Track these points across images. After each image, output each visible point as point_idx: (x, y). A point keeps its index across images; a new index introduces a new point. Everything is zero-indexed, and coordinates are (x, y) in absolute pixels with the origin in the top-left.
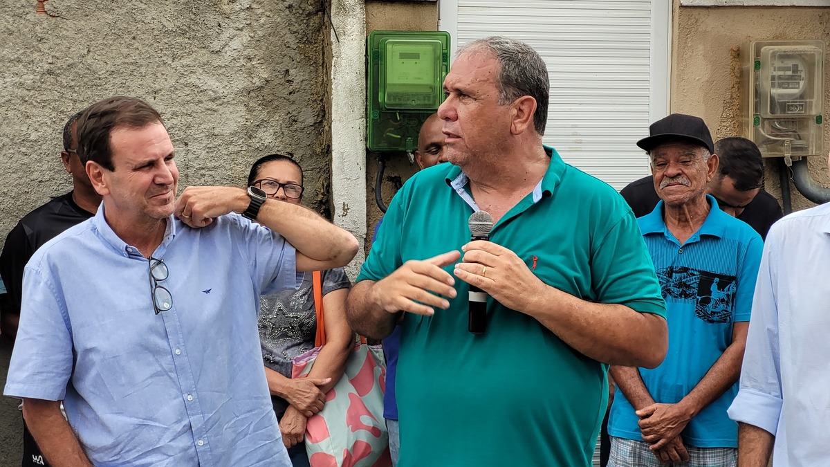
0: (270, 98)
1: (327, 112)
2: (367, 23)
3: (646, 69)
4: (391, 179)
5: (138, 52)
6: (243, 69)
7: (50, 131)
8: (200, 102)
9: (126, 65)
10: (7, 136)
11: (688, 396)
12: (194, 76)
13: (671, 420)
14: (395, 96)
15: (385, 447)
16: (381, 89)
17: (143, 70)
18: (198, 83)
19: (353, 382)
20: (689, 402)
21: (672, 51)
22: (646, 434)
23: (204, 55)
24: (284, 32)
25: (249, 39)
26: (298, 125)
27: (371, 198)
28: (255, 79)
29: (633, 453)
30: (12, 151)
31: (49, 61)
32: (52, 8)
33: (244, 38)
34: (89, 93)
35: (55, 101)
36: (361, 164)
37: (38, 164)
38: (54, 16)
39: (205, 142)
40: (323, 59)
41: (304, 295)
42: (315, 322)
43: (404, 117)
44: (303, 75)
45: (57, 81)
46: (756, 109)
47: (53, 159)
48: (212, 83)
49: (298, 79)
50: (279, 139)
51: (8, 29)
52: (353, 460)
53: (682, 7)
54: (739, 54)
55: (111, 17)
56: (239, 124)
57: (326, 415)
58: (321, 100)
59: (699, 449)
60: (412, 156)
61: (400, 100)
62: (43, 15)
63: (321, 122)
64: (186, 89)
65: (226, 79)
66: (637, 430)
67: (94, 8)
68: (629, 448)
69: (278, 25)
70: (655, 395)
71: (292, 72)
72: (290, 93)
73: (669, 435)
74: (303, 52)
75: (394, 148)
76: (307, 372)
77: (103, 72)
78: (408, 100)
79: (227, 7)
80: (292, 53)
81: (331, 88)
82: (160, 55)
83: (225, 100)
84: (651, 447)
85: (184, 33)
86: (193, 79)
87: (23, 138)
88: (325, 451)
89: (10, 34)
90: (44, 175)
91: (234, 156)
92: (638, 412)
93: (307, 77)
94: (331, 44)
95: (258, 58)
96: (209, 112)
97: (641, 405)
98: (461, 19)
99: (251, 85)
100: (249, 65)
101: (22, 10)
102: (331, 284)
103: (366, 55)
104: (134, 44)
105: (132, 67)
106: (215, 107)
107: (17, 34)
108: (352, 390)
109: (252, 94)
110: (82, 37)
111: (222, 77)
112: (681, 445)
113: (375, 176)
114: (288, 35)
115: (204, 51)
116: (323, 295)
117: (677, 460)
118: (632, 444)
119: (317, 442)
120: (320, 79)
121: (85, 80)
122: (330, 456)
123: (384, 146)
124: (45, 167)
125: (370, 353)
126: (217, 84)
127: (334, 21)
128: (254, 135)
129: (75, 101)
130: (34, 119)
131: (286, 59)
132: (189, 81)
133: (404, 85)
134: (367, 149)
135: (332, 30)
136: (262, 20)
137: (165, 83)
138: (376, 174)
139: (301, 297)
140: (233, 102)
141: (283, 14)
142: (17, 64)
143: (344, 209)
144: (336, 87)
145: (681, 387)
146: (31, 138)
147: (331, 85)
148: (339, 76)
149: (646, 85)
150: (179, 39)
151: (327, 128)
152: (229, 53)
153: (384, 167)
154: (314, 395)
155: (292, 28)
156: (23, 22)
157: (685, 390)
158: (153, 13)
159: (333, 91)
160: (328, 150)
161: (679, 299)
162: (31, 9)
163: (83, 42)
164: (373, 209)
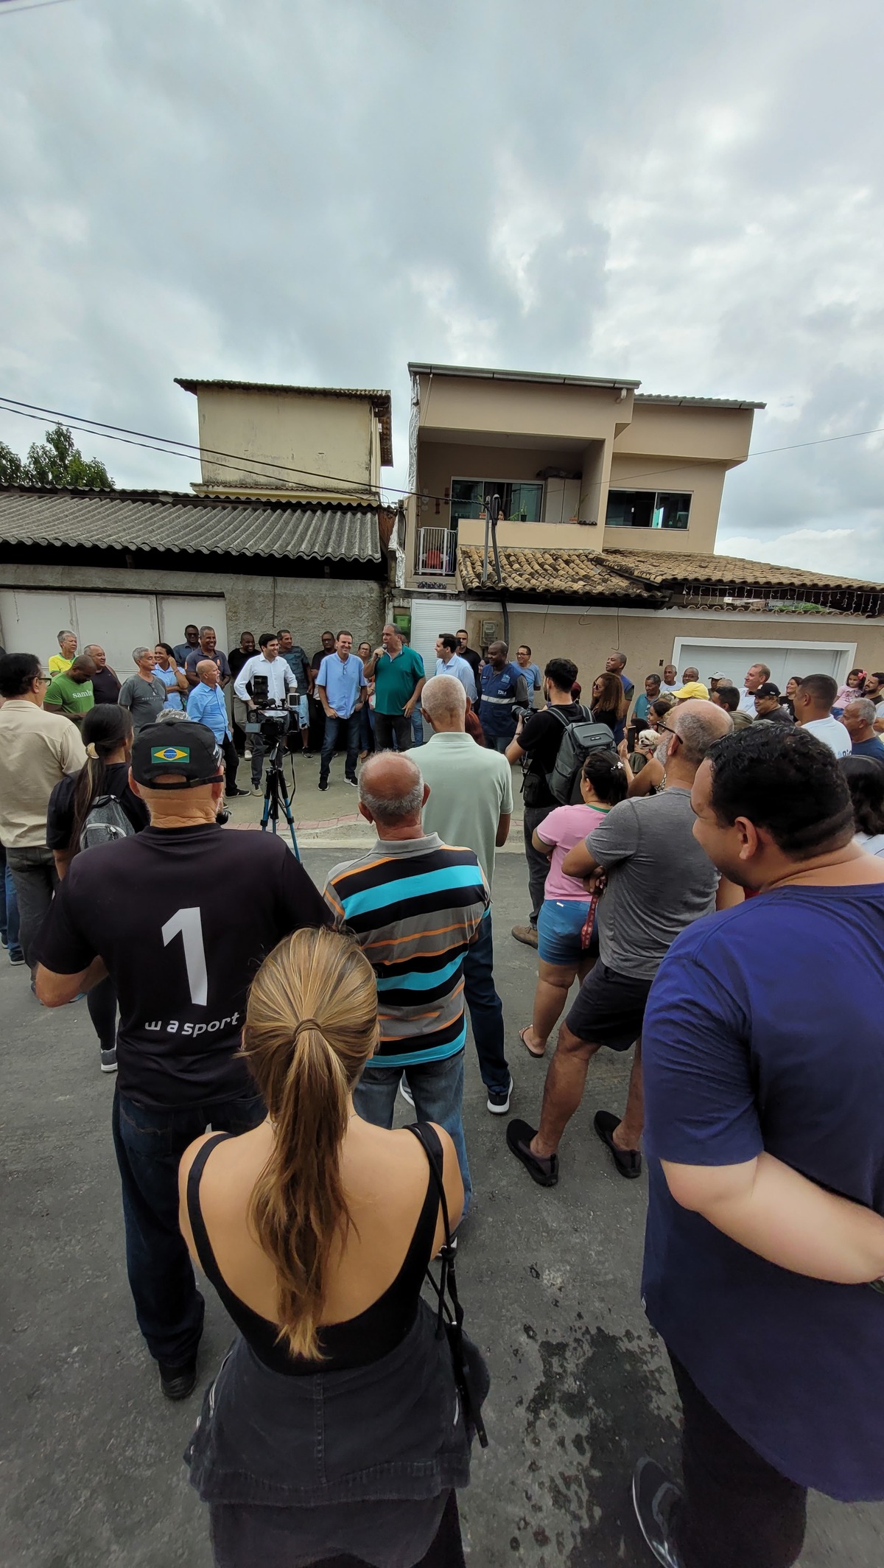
2: (394, 612)
6: (366, 621)
12: (356, 623)
25: (368, 614)
31: (324, 619)
33: (365, 614)
51: (315, 611)
53: (467, 610)
67: (333, 607)
79: (363, 607)
80: (377, 617)
85: (353, 613)
95: (370, 619)
104: (342, 615)
109: (368, 626)
111: (362, 623)
114: (377, 614)
115: (358, 617)
131: (376, 620)
136: (370, 610)
141: (375, 609)
142: (317, 619)
156: (318, 610)
158: (347, 608)
162: (320, 607)
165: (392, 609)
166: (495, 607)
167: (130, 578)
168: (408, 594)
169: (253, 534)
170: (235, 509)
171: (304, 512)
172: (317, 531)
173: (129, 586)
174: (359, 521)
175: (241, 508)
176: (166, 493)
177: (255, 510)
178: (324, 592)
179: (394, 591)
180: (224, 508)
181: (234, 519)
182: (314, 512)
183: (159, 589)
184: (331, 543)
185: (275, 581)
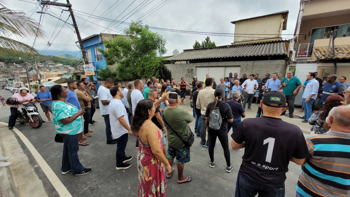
5: (273, 70)
21: (317, 69)
26: (283, 74)
38: (267, 68)
45: (267, 71)
51: (264, 68)
53: (318, 66)
55: (271, 68)
79: (279, 67)
93: (284, 71)
98: (297, 67)
135: (287, 68)
136: (282, 68)
152: (279, 70)
165: (289, 67)
166: (332, 65)
167: (220, 64)
168: (295, 63)
169: (249, 52)
170: (244, 47)
171: (262, 45)
172: (266, 49)
173: (220, 65)
174: (279, 45)
175: (245, 46)
176: (228, 46)
177: (249, 46)
178: (268, 64)
179: (290, 62)
180: (241, 47)
181: (244, 49)
182: (265, 44)
183: (226, 65)
184: (271, 51)
185: (254, 62)
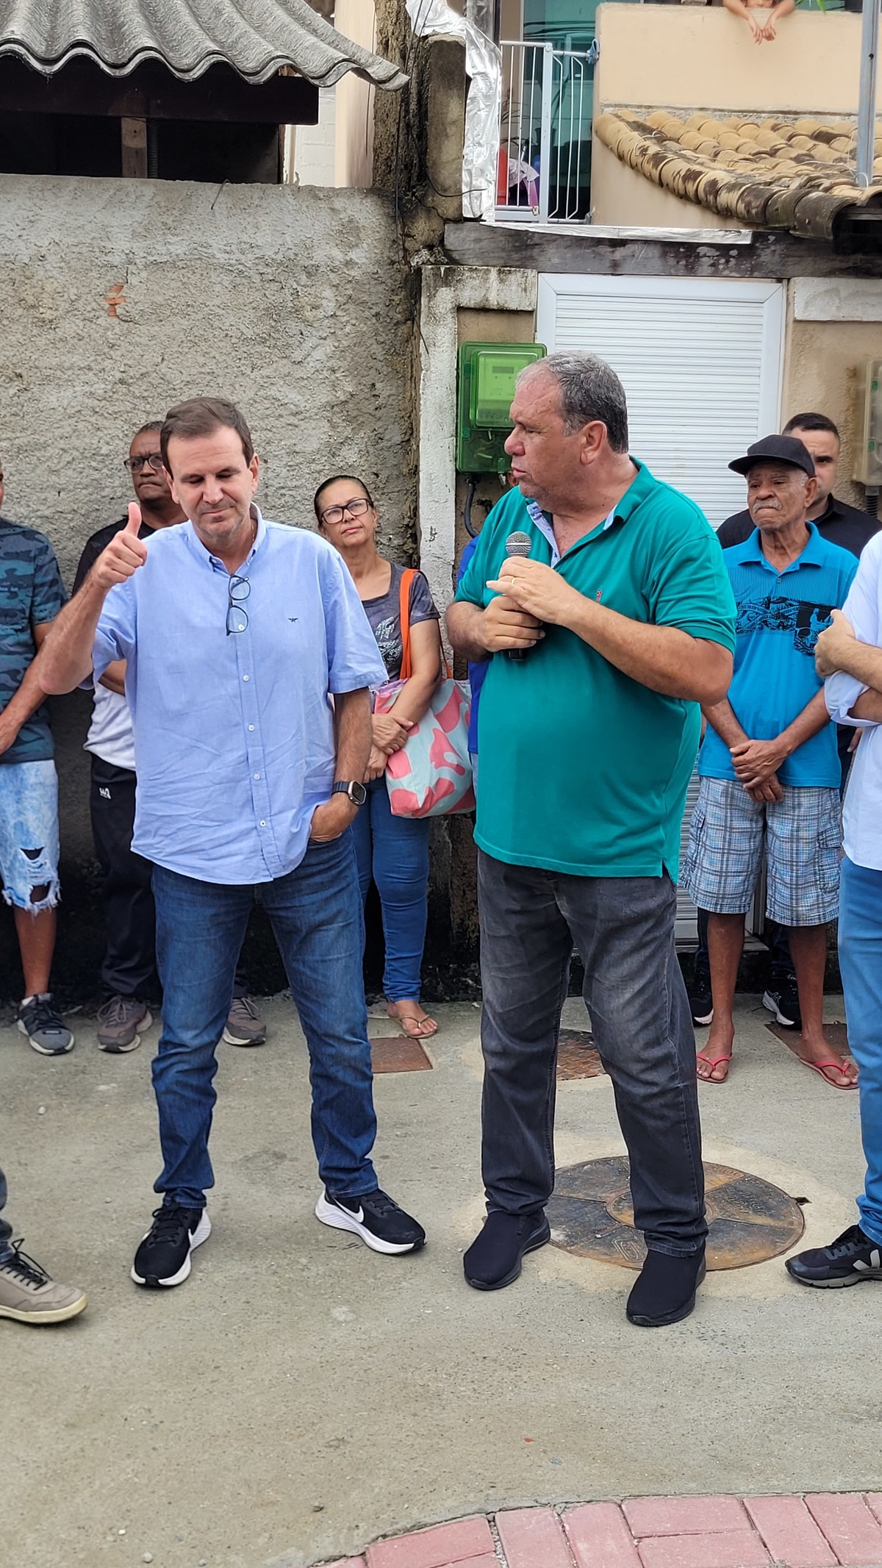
0: (355, 413)
1: (415, 429)
2: (458, 333)
3: (755, 389)
4: (481, 503)
5: (215, 361)
6: (326, 381)
7: (122, 444)
8: (281, 416)
9: (203, 375)
10: (77, 450)
11: (785, 733)
12: (274, 388)
13: (767, 758)
14: (488, 413)
15: (468, 786)
16: (472, 406)
17: (220, 380)
18: (278, 395)
19: (438, 717)
20: (786, 739)
21: (784, 369)
22: (740, 772)
23: (285, 365)
24: (370, 342)
25: (334, 349)
26: (384, 443)
27: (460, 523)
28: (339, 392)
29: (726, 793)
30: (82, 466)
31: (122, 370)
32: (125, 313)
33: (328, 347)
34: (163, 404)
35: (128, 412)
36: (449, 486)
37: (110, 480)
38: (127, 321)
39: (286, 459)
40: (412, 372)
41: (391, 624)
42: (401, 653)
43: (496, 436)
44: (391, 390)
45: (129, 391)
46: (872, 433)
47: (125, 475)
48: (293, 396)
49: (385, 394)
50: (364, 458)
51: (78, 334)
52: (435, 798)
53: (796, 321)
54: (855, 374)
55: (186, 323)
56: (321, 441)
57: (408, 750)
58: (409, 417)
59: (794, 788)
60: (504, 478)
61: (492, 417)
62: (115, 320)
63: (409, 440)
64: (266, 401)
65: (308, 392)
66: (730, 769)
67: (168, 313)
68: (721, 788)
69: (364, 334)
70: (749, 732)
71: (378, 385)
72: (376, 409)
73: (765, 772)
74: (389, 364)
75: (485, 470)
76: (390, 704)
77: (178, 382)
78: (501, 417)
79: (309, 313)
80: (379, 365)
81: (420, 404)
82: (238, 365)
83: (307, 415)
84: (745, 786)
85: (264, 341)
86: (273, 392)
87: (93, 452)
88: (406, 787)
89: (80, 340)
90: (115, 492)
91: (316, 475)
92: (732, 750)
93: (393, 392)
94: (420, 355)
95: (342, 370)
96: (290, 427)
97: (734, 743)
98: (559, 331)
99: (334, 399)
100: (333, 377)
101: (92, 314)
102: (420, 614)
103: (457, 369)
104: (211, 352)
105: (209, 378)
106: (296, 422)
107: (88, 340)
108: (437, 725)
109: (335, 408)
110: (155, 345)
111: (304, 389)
112: (776, 784)
113: (465, 499)
114: (374, 346)
115: (285, 361)
116: (410, 625)
117: (772, 800)
118: (724, 783)
119: (398, 777)
120: (409, 394)
121: (159, 390)
122: (412, 793)
123: (474, 467)
124: (117, 483)
125: (457, 687)
126: (299, 397)
127: (423, 331)
128: (337, 453)
129: (148, 413)
130: (106, 432)
131: (373, 371)
132: (269, 393)
133: (497, 401)
134: (457, 471)
135: (421, 341)
136: (347, 329)
137: (244, 395)
138: (465, 498)
139: (388, 626)
140: (315, 417)
141: (369, 323)
142: (87, 371)
143: (431, 534)
144: (425, 403)
145: (778, 723)
146: (103, 452)
147: (420, 400)
148: (428, 391)
149: (754, 406)
150: (259, 348)
151: (414, 447)
152: (311, 364)
153: (474, 489)
154: (395, 732)
155: (379, 338)
156: (94, 327)
157: (781, 726)
158: (232, 320)
159: (422, 407)
160: (415, 471)
161: (776, 631)
162: (102, 313)
163: (157, 350)
164: (462, 535)
165: (451, 321)
168: (520, 251)
178: (121, 243)
179: (454, 238)
